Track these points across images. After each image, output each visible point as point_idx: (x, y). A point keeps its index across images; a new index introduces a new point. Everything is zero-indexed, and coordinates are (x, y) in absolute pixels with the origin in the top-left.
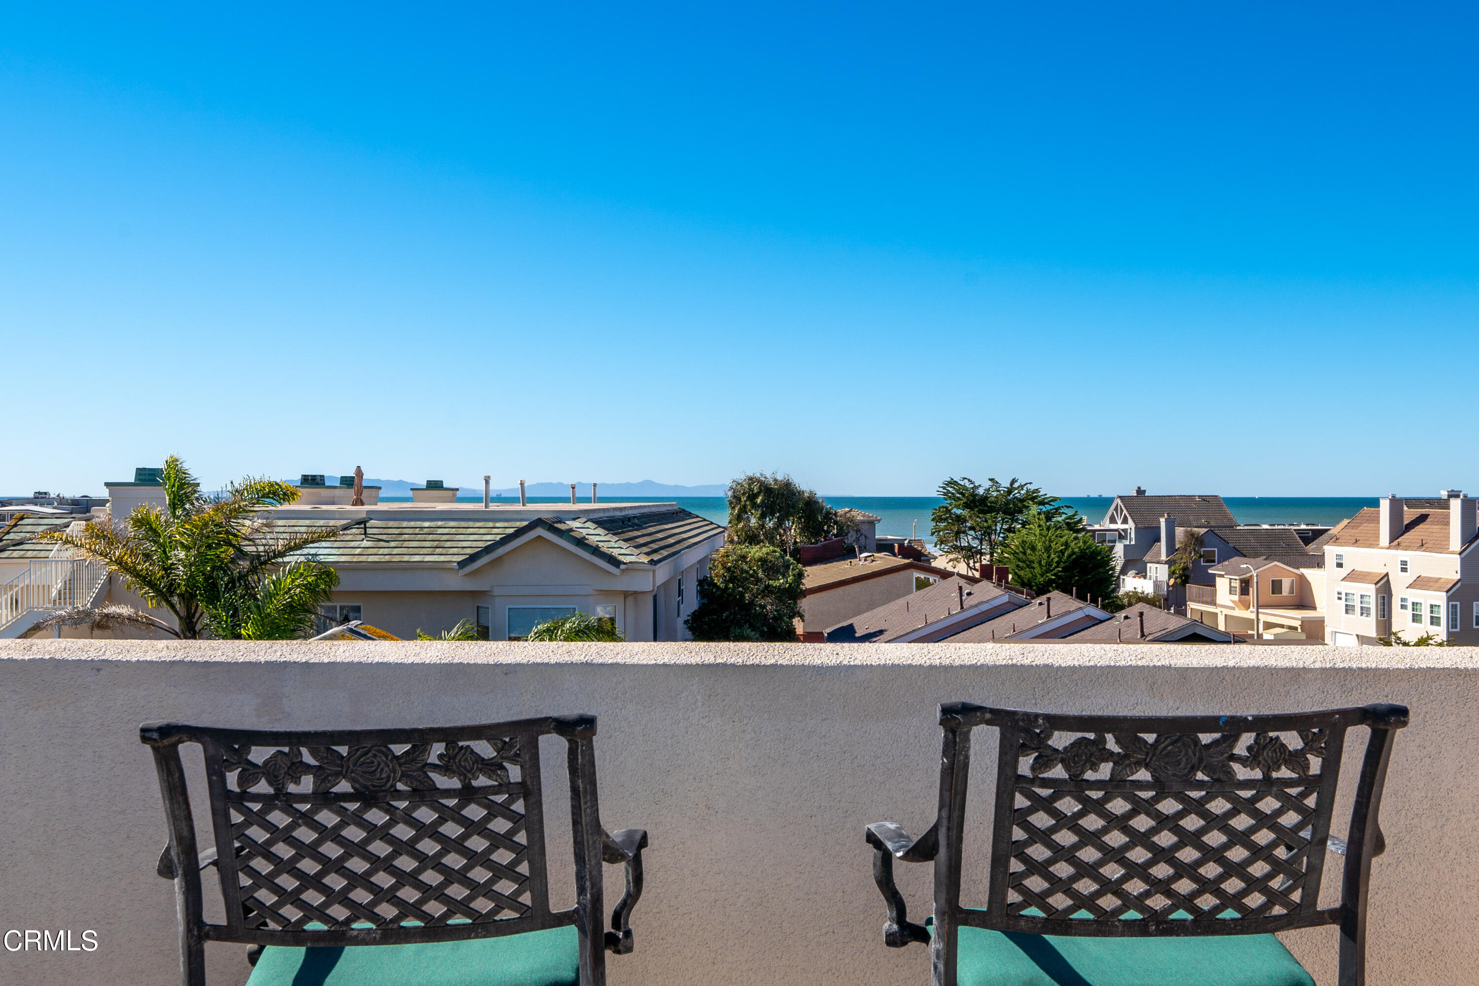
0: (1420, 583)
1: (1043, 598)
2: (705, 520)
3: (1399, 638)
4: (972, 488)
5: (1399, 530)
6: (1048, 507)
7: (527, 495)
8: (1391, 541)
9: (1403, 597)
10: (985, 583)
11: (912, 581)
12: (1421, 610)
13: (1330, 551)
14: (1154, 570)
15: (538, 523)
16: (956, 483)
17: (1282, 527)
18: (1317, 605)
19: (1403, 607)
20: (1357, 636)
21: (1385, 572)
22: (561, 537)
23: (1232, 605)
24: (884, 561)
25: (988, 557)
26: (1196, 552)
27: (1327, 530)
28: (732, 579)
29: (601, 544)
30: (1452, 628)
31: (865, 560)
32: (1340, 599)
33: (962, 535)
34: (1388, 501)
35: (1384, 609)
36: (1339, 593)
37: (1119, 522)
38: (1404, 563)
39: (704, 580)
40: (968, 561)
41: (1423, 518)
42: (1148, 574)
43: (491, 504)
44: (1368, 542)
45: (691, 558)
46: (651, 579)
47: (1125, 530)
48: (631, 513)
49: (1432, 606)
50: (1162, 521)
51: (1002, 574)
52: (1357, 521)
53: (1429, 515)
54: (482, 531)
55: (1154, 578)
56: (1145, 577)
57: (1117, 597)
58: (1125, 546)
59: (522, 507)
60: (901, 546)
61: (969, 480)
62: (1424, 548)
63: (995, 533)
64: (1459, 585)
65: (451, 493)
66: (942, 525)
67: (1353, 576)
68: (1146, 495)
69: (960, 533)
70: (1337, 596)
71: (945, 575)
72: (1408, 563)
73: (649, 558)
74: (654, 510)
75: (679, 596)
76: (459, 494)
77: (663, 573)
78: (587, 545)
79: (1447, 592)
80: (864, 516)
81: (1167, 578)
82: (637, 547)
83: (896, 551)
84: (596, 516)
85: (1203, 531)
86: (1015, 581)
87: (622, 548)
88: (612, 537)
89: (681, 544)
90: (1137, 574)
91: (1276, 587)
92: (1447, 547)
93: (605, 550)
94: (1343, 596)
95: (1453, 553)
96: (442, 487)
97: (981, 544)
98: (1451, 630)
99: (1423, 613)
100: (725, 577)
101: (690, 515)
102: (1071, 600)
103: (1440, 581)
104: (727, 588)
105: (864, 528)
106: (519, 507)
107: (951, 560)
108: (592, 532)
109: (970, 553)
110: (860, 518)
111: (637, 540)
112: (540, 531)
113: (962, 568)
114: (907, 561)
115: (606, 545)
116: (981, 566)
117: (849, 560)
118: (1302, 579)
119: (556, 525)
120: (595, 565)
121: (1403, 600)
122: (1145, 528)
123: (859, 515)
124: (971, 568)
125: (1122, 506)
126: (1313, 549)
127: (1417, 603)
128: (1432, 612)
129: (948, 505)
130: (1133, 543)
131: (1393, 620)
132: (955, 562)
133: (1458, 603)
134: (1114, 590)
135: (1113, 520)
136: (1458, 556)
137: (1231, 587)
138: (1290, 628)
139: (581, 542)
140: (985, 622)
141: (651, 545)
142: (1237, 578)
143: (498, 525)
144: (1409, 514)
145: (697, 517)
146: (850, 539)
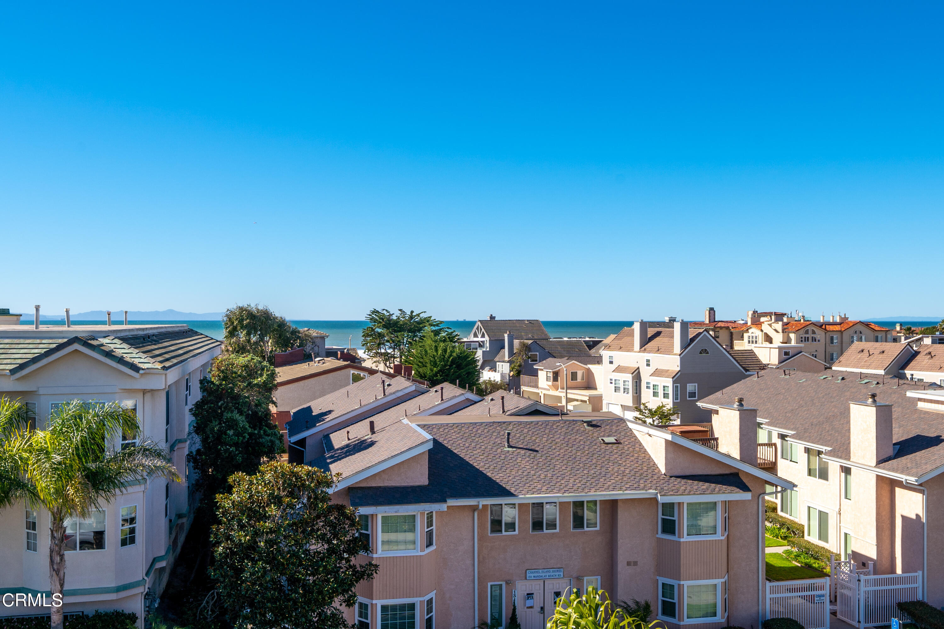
0: (657, 373)
1: (438, 387)
2: (207, 337)
3: (646, 407)
4: (389, 315)
5: (646, 341)
6: (437, 328)
7: (71, 319)
8: (641, 348)
9: (648, 381)
10: (399, 378)
11: (350, 376)
12: (658, 389)
13: (605, 354)
14: (500, 366)
15: (75, 340)
16: (378, 312)
17: (575, 339)
18: (598, 386)
19: (648, 387)
20: (621, 405)
21: (637, 367)
22: (94, 350)
23: (548, 388)
24: (331, 363)
25: (398, 360)
26: (527, 355)
27: (601, 341)
28: (225, 378)
29: (125, 355)
30: (676, 400)
31: (319, 363)
32: (611, 383)
33: (382, 346)
34: (639, 324)
35: (637, 389)
36: (611, 380)
37: (480, 336)
38: (648, 361)
39: (204, 379)
40: (386, 362)
41: (658, 334)
42: (497, 369)
43: (40, 326)
44: (628, 348)
45: (195, 364)
46: (164, 380)
47: (483, 342)
48: (151, 332)
49: (664, 387)
50: (506, 335)
51: (408, 370)
52: (621, 336)
53: (662, 332)
54: (31, 346)
55: (501, 372)
56: (495, 372)
57: (479, 384)
58: (483, 351)
59: (67, 328)
60: (342, 353)
61: (386, 310)
62: (659, 352)
63: (403, 344)
64: (679, 373)
65: (16, 317)
66: (369, 339)
67: (619, 369)
68: (496, 319)
69: (381, 344)
70: (609, 381)
71: (372, 372)
72: (651, 361)
73: (162, 365)
74: (170, 330)
75: (187, 390)
76: (22, 318)
77: (173, 376)
78: (114, 356)
79: (673, 378)
80: (317, 333)
81: (509, 371)
82: (152, 357)
83: (339, 356)
84: (123, 334)
85: (530, 342)
86: (417, 375)
87: (141, 358)
88: (133, 350)
89: (188, 354)
90: (490, 369)
91: (574, 376)
92: (672, 351)
93: (128, 359)
94: (613, 381)
95: (676, 354)
96: (9, 313)
97: (394, 351)
98: (675, 401)
99: (659, 391)
100: (219, 376)
101: (196, 333)
102: (456, 389)
103: (669, 371)
104: (221, 385)
105: (318, 341)
106: (65, 328)
107: (375, 362)
108: (118, 346)
109: (387, 357)
110: (315, 334)
111: (153, 352)
112: (76, 346)
113: (381, 367)
114: (346, 363)
115: (129, 355)
116: (395, 365)
117: (308, 363)
118: (589, 371)
119: (89, 342)
120: (120, 370)
121: (647, 383)
122: (495, 340)
123: (314, 333)
124: (387, 367)
125: (481, 327)
126: (593, 352)
127: (656, 385)
128: (664, 390)
129: (373, 326)
130: (488, 349)
131: (642, 395)
132: (377, 363)
133: (679, 385)
134: (478, 380)
135: (475, 335)
136: (679, 356)
137: (547, 376)
138: (582, 401)
139: (109, 354)
140: (400, 404)
141: (164, 356)
142: (551, 371)
143: (44, 341)
144: (651, 331)
145: (202, 334)
146: (308, 349)
